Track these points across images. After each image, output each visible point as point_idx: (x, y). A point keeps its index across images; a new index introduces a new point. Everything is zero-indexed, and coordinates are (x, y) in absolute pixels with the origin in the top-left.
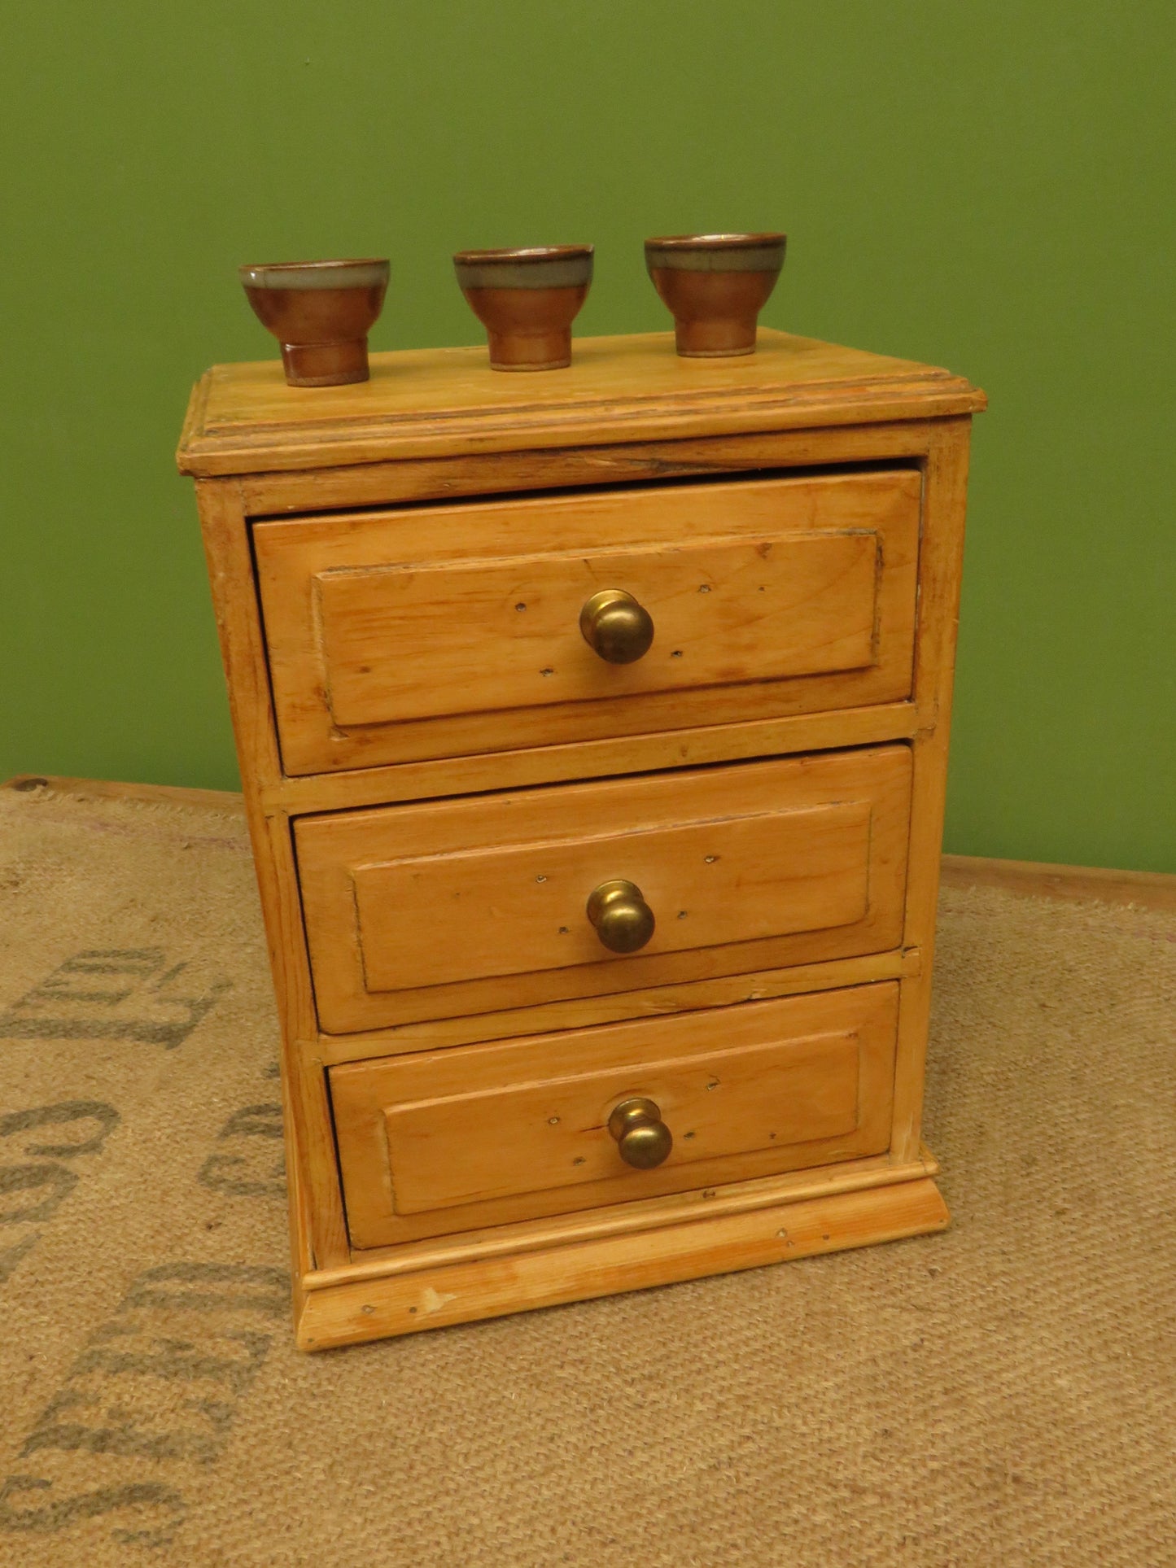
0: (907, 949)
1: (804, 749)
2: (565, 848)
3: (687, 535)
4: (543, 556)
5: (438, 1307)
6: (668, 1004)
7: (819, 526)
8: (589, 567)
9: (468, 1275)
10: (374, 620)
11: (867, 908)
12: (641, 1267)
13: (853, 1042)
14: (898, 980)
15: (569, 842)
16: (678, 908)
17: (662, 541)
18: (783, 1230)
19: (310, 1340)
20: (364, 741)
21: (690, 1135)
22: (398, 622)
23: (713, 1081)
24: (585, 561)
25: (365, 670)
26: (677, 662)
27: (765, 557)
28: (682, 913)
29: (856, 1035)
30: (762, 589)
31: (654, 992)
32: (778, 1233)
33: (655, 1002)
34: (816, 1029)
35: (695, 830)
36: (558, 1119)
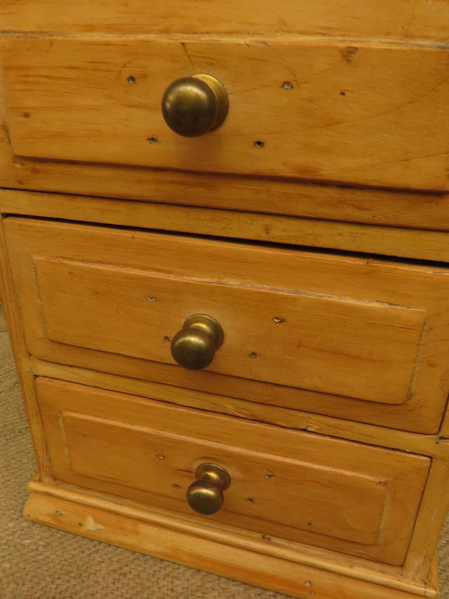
0: (441, 438)
1: (373, 251)
2: (169, 281)
3: (277, 31)
4: (151, 37)
5: (94, 529)
6: (244, 411)
7: (411, 37)
8: (186, 50)
9: (114, 519)
10: (29, 76)
11: (410, 396)
12: (212, 561)
13: (381, 488)
14: (431, 458)
15: (172, 278)
16: (251, 349)
17: (254, 34)
18: (310, 582)
19: (29, 516)
20: (36, 171)
21: (251, 500)
22: (45, 80)
23: (270, 474)
24: (183, 44)
25: (27, 115)
26: (258, 151)
27: (348, 61)
28: (254, 354)
29: (385, 484)
30: (343, 94)
31: (235, 401)
32: (306, 582)
33: (236, 408)
34: (353, 468)
35: (268, 294)
36: (164, 457)
